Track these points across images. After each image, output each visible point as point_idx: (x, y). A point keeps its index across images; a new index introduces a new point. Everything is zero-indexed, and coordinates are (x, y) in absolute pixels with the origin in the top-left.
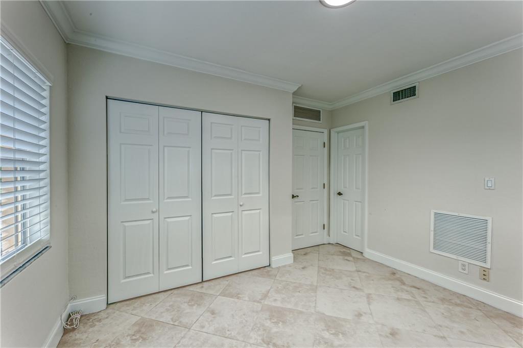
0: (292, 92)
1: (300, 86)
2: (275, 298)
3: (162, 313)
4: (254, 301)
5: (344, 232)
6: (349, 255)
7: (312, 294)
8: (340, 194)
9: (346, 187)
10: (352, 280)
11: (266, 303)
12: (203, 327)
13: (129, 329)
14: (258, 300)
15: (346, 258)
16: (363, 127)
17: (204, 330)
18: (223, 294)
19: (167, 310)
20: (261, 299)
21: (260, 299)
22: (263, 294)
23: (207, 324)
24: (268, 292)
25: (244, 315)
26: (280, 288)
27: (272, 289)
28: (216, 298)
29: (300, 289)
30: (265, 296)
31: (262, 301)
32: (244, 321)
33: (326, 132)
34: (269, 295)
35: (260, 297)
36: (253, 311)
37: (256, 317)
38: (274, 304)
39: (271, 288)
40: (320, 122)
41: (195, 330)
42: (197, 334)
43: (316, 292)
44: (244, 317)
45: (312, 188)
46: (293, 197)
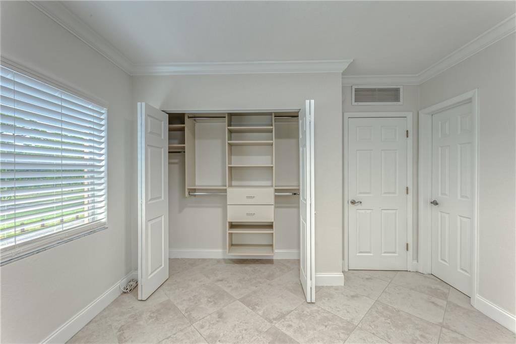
0: (342, 72)
1: (352, 61)
2: (290, 323)
3: (184, 300)
4: (266, 319)
5: (442, 259)
6: (444, 296)
7: (342, 336)
8: (435, 203)
9: (445, 194)
10: (421, 336)
11: (277, 325)
12: (202, 327)
13: (155, 306)
14: (271, 318)
15: (433, 299)
16: (470, 101)
17: (201, 331)
18: (243, 301)
19: (190, 299)
20: (275, 319)
21: (273, 319)
22: (281, 313)
23: (208, 325)
24: (288, 313)
25: (246, 330)
26: (305, 312)
27: (295, 312)
28: (234, 301)
29: (330, 323)
30: (282, 316)
31: (274, 322)
32: (241, 337)
33: (410, 115)
34: (288, 317)
35: (275, 316)
36: (257, 330)
37: (254, 338)
38: (284, 330)
39: (295, 309)
40: (399, 103)
41: (195, 328)
42: (193, 332)
43: (349, 335)
44: (244, 332)
45: (385, 193)
46: (353, 202)
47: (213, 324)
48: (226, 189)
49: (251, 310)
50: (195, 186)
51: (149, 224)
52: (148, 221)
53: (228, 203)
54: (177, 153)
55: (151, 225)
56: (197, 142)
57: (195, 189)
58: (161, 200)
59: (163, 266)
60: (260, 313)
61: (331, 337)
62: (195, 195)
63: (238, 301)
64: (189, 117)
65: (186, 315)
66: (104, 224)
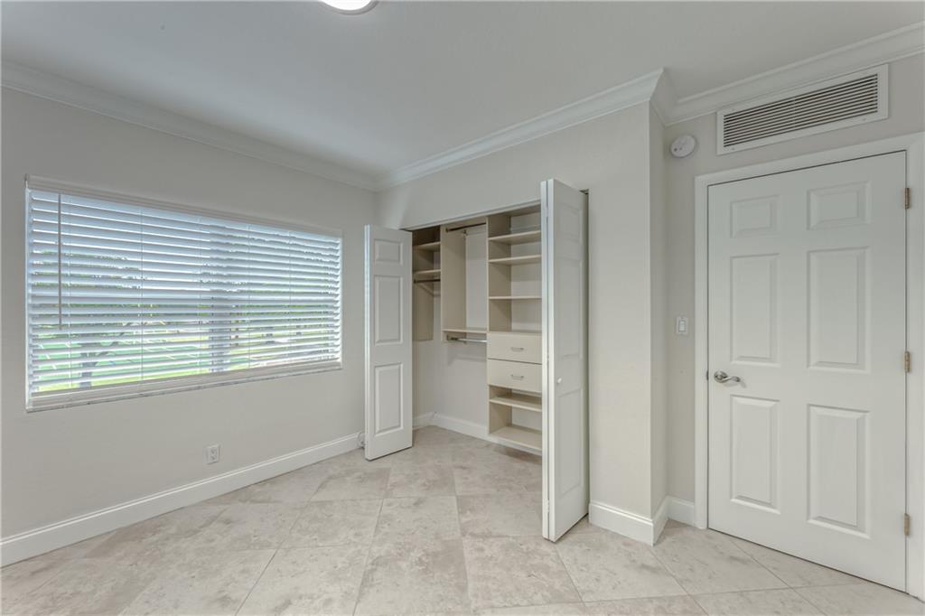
0: (649, 99)
1: (661, 71)
2: (486, 547)
3: (403, 474)
4: (462, 529)
11: (465, 541)
12: (390, 505)
13: (372, 469)
14: (470, 531)
18: (460, 499)
19: (409, 475)
22: (490, 533)
23: (396, 506)
24: (499, 536)
29: (543, 576)
30: (486, 536)
33: (917, 143)
34: (492, 540)
35: (477, 531)
38: (468, 550)
40: (872, 117)
45: (821, 363)
46: (722, 378)
47: (402, 507)
48: (485, 335)
49: (457, 513)
50: (465, 327)
51: (377, 371)
52: (374, 367)
53: (488, 356)
54: (425, 282)
55: (380, 372)
56: (467, 263)
57: (465, 333)
58: (398, 343)
59: (402, 428)
60: (464, 520)
61: (518, 590)
62: (465, 342)
63: (454, 497)
64: (447, 231)
65: (389, 488)
66: (338, 364)
